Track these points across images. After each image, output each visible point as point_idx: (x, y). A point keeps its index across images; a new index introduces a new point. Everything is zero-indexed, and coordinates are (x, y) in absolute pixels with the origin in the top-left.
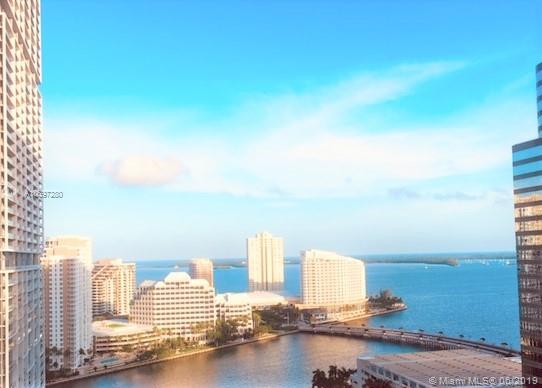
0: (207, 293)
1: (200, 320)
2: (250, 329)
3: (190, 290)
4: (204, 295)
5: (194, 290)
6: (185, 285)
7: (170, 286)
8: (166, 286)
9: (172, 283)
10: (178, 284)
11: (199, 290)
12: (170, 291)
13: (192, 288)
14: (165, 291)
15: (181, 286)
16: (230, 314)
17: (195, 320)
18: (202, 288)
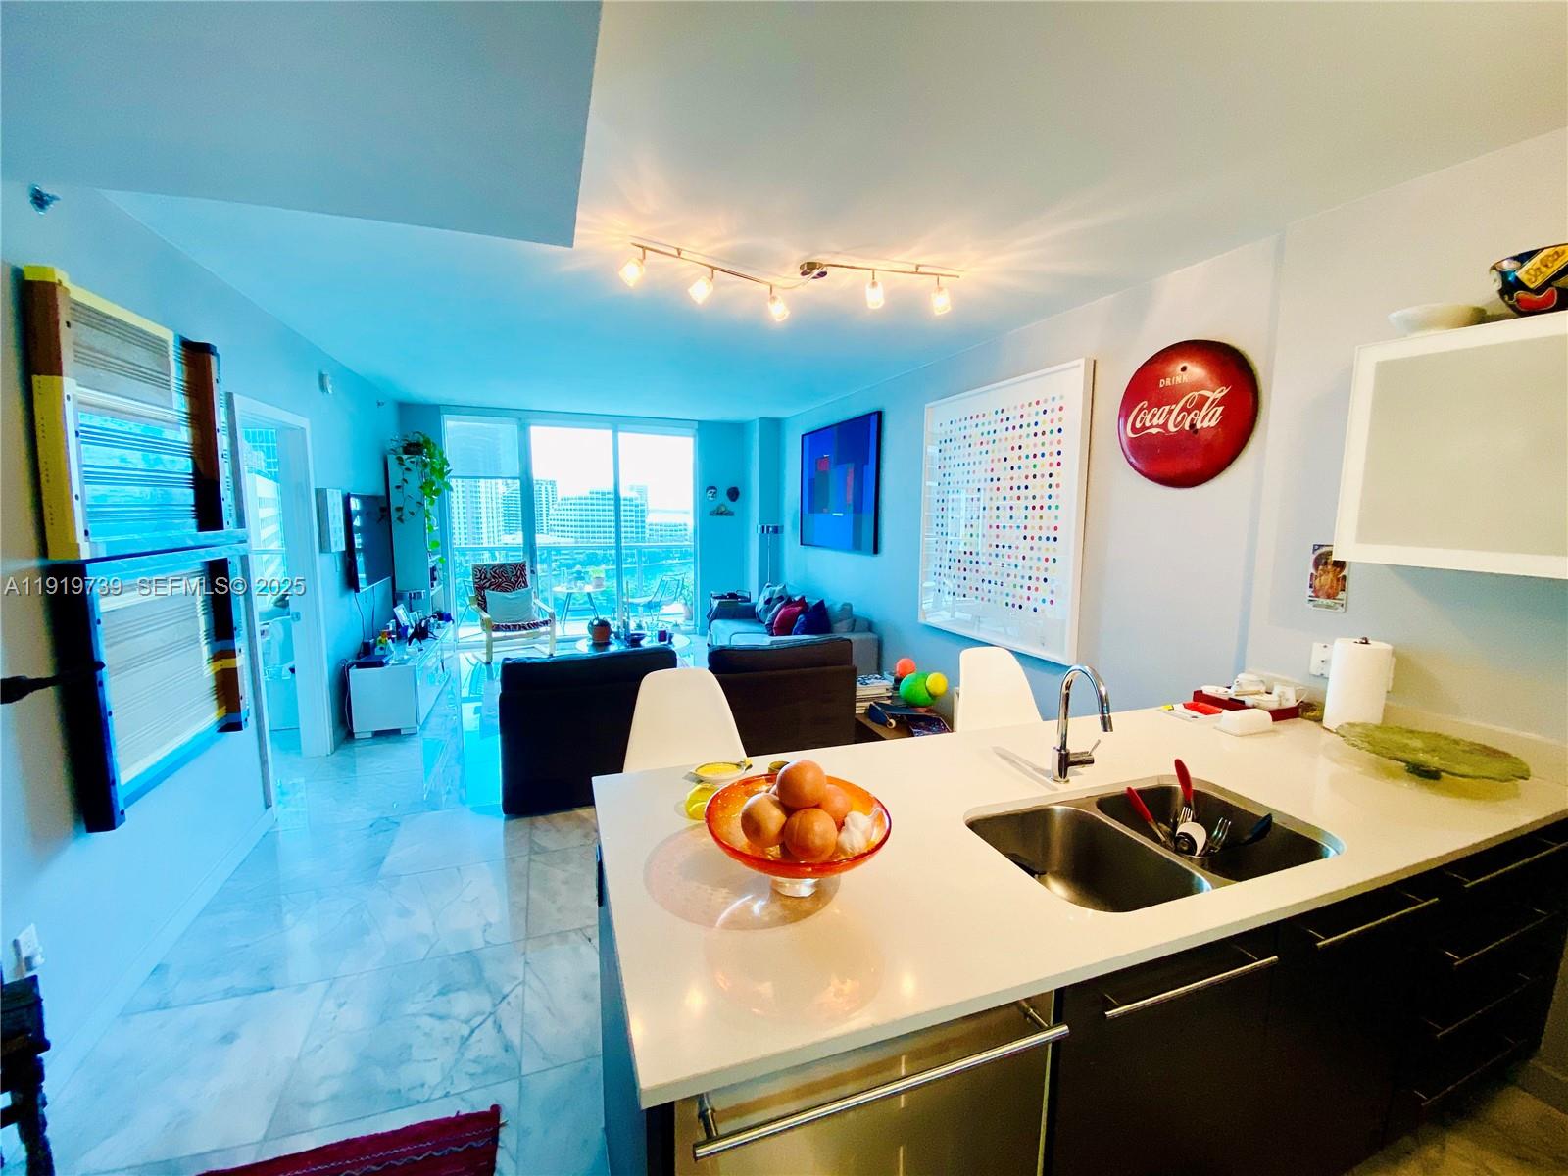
0: (637, 506)
4: (634, 508)
7: (595, 496)
8: (589, 496)
9: (597, 493)
10: (603, 494)
12: (595, 502)
14: (589, 501)
16: (664, 533)
18: (631, 500)
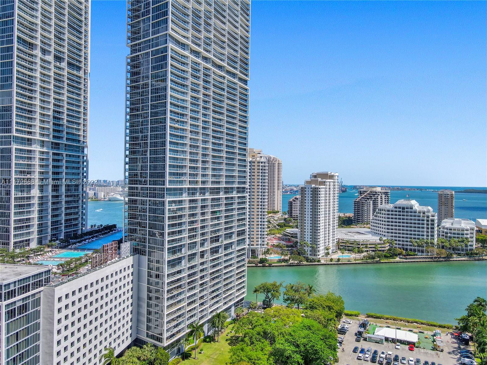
3: (413, 214)
4: (425, 219)
5: (417, 214)
6: (409, 210)
7: (398, 209)
10: (403, 208)
11: (422, 215)
12: (397, 213)
14: (394, 213)
15: (406, 210)
16: (452, 235)
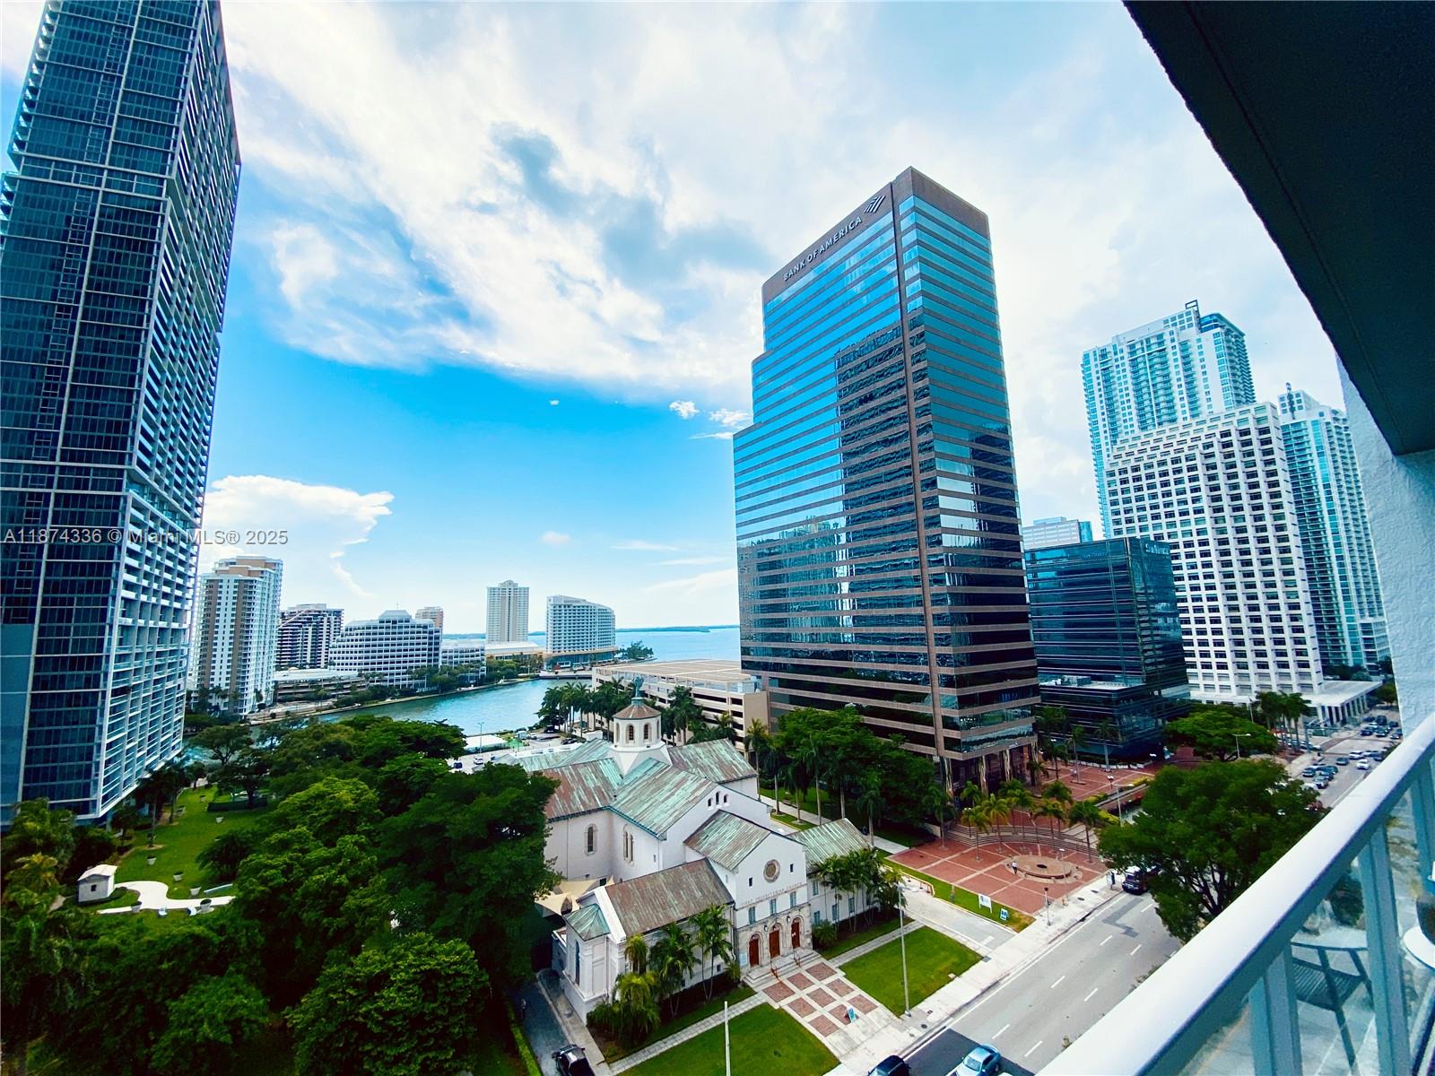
1: (420, 664)
2: (482, 676)
3: (410, 630)
5: (416, 629)
6: (404, 624)
7: (385, 625)
9: (388, 621)
10: (395, 622)
11: (421, 629)
12: (384, 630)
13: (412, 627)
14: (378, 630)
15: (398, 624)
16: (459, 659)
17: (414, 664)
18: (425, 627)
